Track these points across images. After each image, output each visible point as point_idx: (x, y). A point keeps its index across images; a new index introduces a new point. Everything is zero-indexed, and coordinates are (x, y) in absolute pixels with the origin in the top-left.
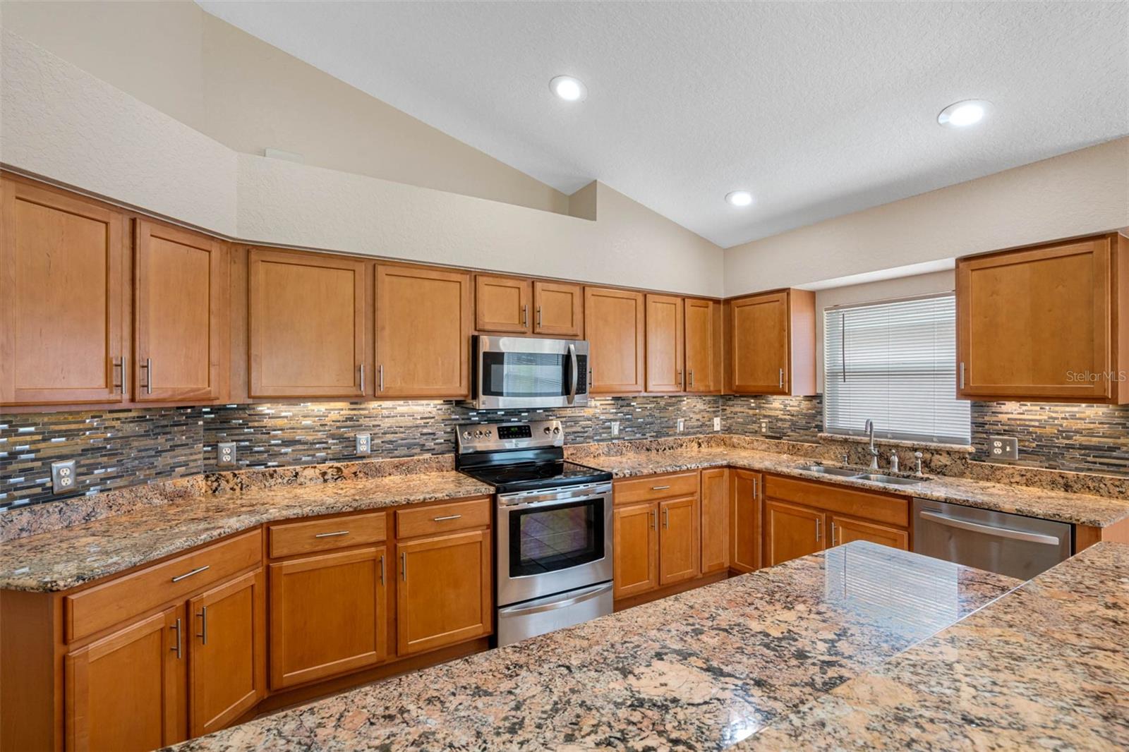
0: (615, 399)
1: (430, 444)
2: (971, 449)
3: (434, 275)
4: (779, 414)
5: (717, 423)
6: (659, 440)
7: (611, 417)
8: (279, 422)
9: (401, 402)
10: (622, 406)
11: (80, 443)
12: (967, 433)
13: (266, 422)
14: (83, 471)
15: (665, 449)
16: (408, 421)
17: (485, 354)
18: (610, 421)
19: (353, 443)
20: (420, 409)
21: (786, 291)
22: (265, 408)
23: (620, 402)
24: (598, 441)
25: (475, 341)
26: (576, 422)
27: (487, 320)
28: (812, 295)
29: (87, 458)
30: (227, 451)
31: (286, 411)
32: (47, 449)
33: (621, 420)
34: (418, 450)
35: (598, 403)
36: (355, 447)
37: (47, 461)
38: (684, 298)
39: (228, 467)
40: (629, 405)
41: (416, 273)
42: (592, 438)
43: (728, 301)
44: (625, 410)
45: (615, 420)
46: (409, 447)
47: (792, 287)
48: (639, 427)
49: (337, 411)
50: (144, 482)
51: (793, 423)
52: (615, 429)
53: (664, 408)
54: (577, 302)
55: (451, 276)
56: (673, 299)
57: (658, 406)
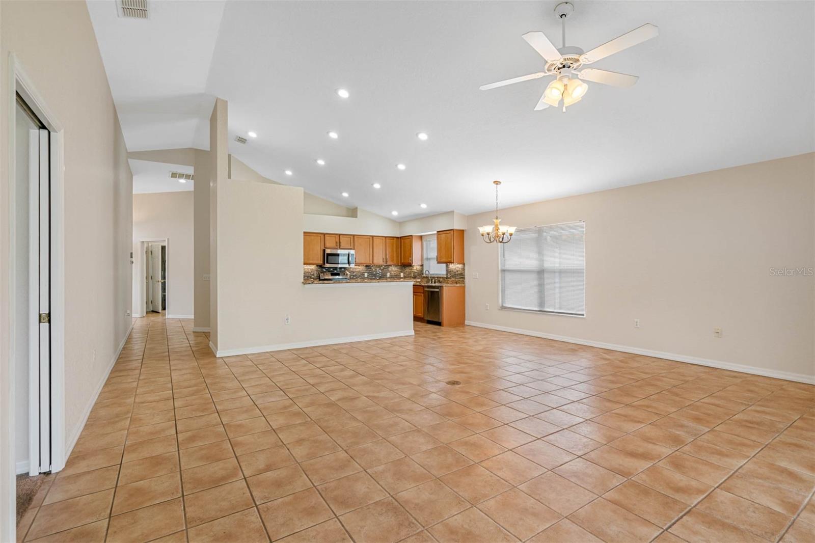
0: (366, 266)
1: (313, 277)
2: (445, 276)
3: (314, 235)
4: (415, 271)
5: (402, 275)
9: (306, 265)
12: (445, 273)
17: (327, 254)
18: (364, 273)
20: (310, 268)
21: (411, 236)
23: (368, 267)
24: (361, 278)
25: (324, 251)
27: (328, 245)
28: (421, 237)
33: (368, 273)
34: (310, 278)
35: (361, 268)
38: (386, 237)
40: (370, 268)
41: (310, 234)
43: (401, 237)
44: (369, 270)
45: (366, 272)
46: (308, 277)
47: (413, 235)
48: (374, 275)
51: (418, 273)
52: (366, 275)
53: (383, 270)
54: (352, 240)
55: (319, 235)
56: (382, 238)
57: (380, 269)
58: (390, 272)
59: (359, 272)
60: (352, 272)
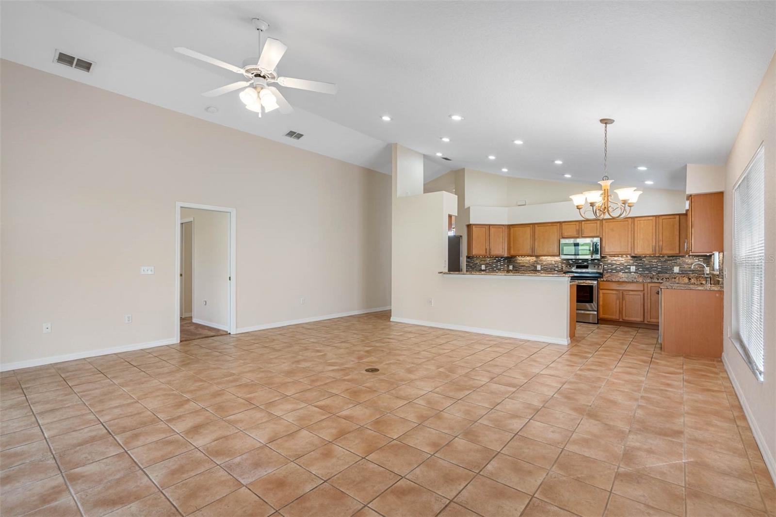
0: (633, 257)
1: (557, 269)
3: (549, 225)
6: (659, 275)
7: (630, 264)
8: (520, 261)
9: (550, 257)
10: (637, 260)
11: (486, 262)
13: (518, 261)
14: (486, 267)
15: (663, 279)
16: (550, 262)
19: (536, 267)
20: (554, 259)
22: (520, 258)
23: (636, 259)
24: (623, 273)
25: (560, 241)
26: (612, 265)
27: (565, 234)
29: (487, 265)
30: (511, 267)
31: (523, 259)
32: (481, 263)
33: (636, 266)
34: (553, 270)
35: (623, 259)
36: (536, 268)
37: (481, 265)
38: (657, 217)
39: (511, 270)
40: (641, 260)
41: (545, 225)
42: (620, 271)
44: (639, 262)
45: (633, 265)
46: (551, 269)
48: (647, 269)
49: (533, 259)
50: (495, 270)
52: (633, 269)
53: (665, 261)
54: (598, 225)
55: (555, 224)
56: (651, 218)
57: (660, 261)
58: (679, 265)
59: (622, 264)
60: (610, 264)
